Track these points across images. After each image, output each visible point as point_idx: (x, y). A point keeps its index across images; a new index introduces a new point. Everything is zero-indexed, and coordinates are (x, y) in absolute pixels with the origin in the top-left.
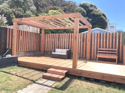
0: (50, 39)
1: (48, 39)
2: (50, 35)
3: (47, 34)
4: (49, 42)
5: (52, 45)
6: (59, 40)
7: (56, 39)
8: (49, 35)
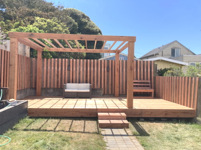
0: (53, 68)
1: (49, 68)
2: (51, 61)
3: (45, 59)
4: (51, 72)
5: (56, 77)
6: (69, 70)
7: (64, 68)
8: (49, 60)
